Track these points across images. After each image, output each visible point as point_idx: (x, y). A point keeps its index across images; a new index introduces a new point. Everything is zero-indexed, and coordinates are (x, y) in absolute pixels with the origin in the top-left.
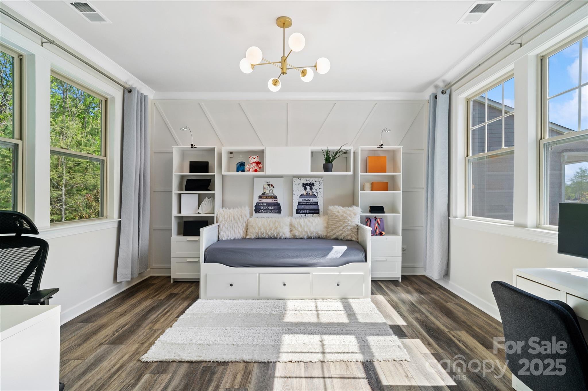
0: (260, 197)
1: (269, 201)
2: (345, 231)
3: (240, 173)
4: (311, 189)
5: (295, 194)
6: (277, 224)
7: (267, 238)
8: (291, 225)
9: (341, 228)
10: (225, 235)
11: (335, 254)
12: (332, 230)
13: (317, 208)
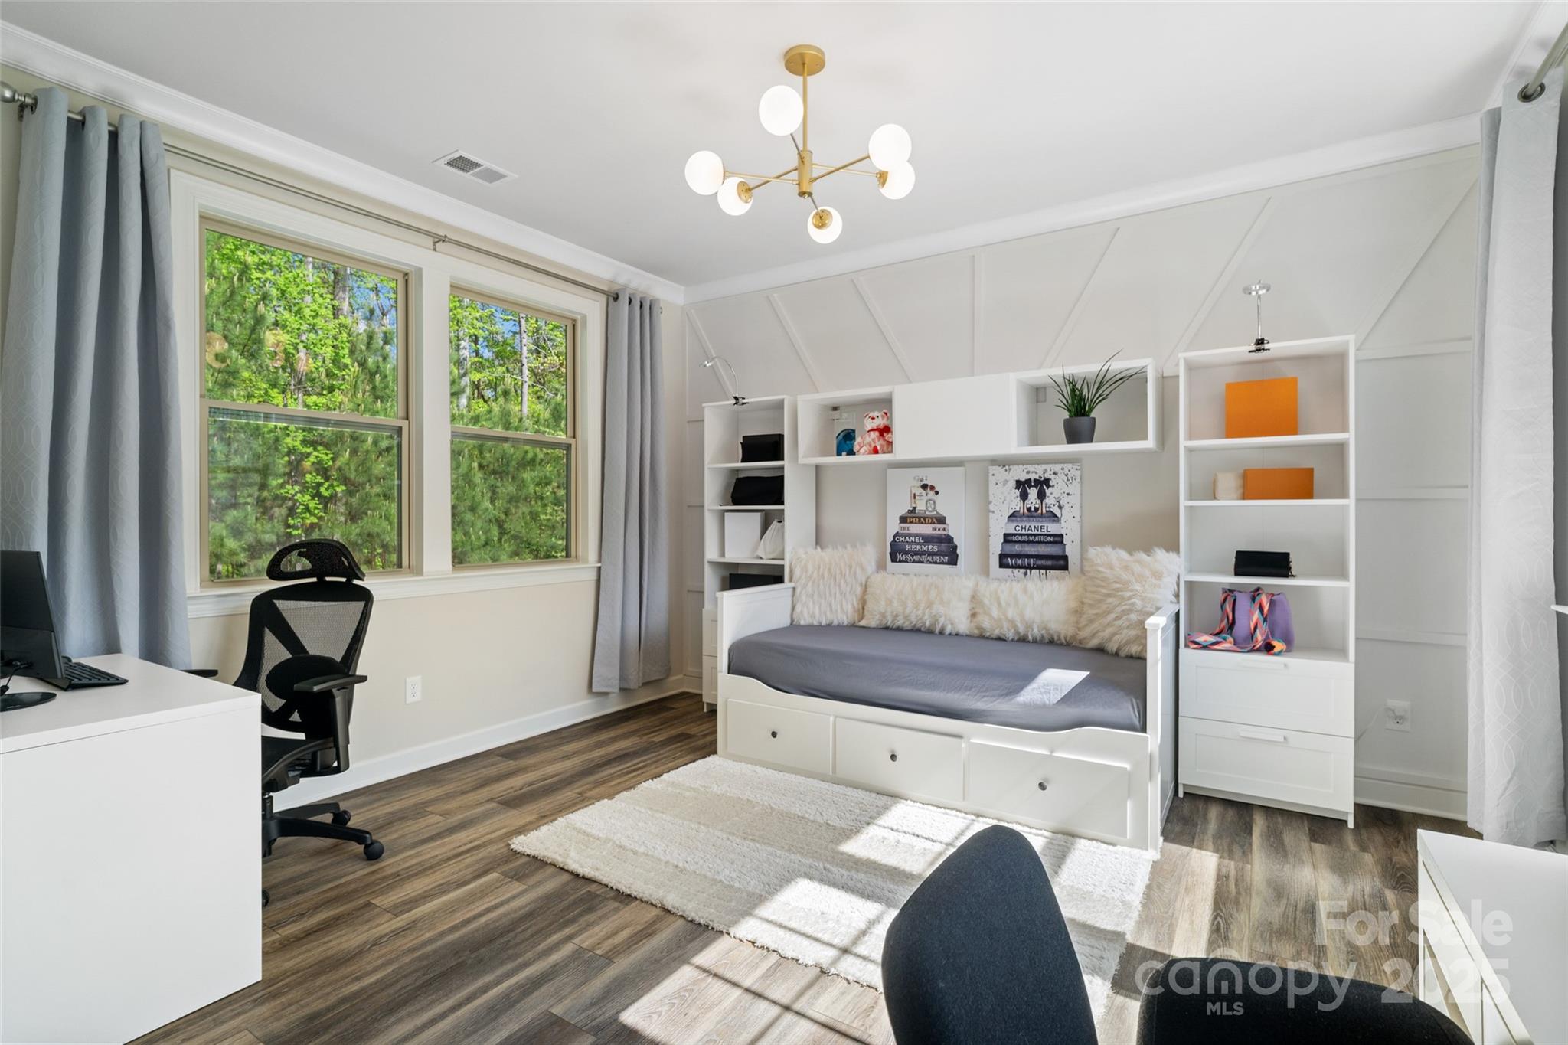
0: (903, 520)
1: (926, 529)
2: (1120, 628)
3: (845, 458)
4: (1041, 496)
5: (993, 512)
6: (933, 593)
7: (907, 631)
8: (974, 598)
9: (1113, 616)
10: (805, 614)
11: (1041, 694)
12: (1091, 621)
13: (1060, 553)
